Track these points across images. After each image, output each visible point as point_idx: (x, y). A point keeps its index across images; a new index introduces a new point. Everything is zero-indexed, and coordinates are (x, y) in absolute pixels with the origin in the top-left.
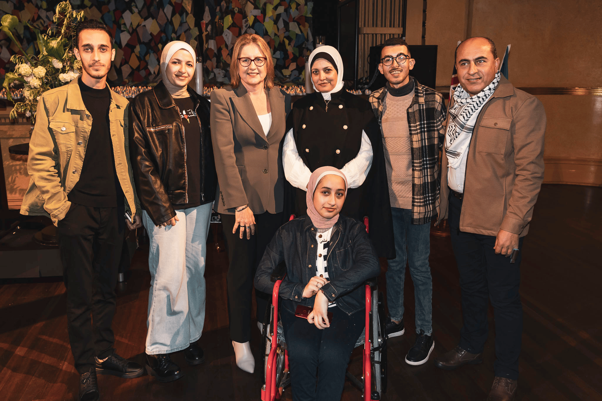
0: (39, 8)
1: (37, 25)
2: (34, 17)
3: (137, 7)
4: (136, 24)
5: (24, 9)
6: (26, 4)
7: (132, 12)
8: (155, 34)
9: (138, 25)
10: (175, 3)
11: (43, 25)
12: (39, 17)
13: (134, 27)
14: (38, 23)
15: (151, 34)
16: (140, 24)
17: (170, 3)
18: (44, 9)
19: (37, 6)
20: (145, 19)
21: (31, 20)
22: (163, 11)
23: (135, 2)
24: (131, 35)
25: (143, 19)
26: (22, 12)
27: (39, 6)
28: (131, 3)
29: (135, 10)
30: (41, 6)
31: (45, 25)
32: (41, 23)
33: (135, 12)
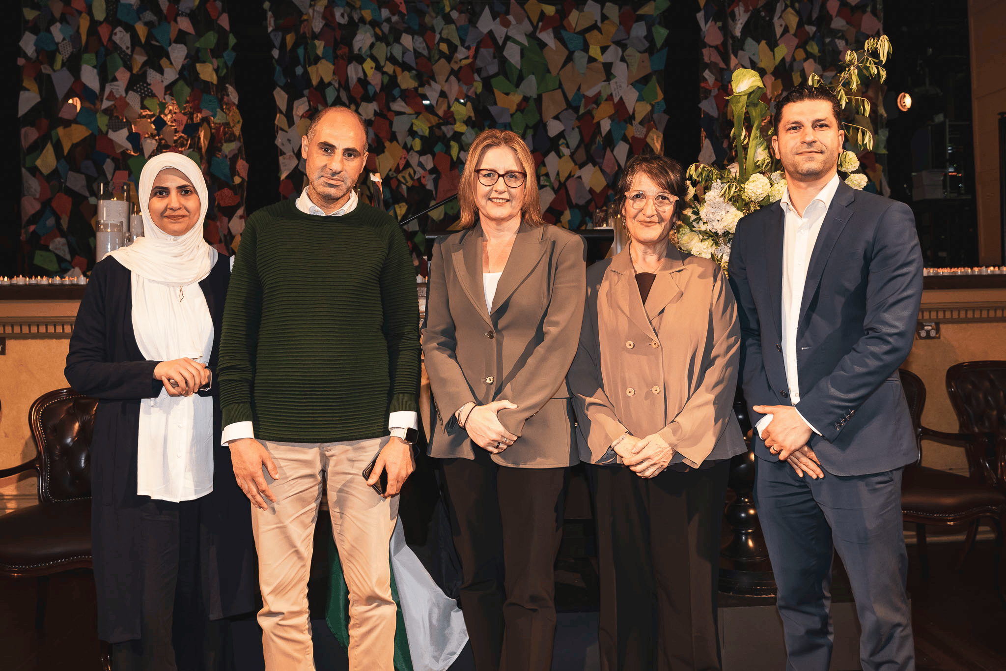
0: (408, 149)
1: (404, 177)
2: (398, 164)
3: (568, 147)
4: (566, 175)
5: (383, 152)
6: (387, 144)
7: (560, 155)
8: (598, 190)
9: (570, 176)
10: (633, 137)
11: (412, 178)
12: (408, 165)
13: (562, 179)
14: (406, 174)
15: (591, 191)
16: (572, 174)
17: (625, 139)
18: (417, 152)
19: (405, 146)
20: (581, 166)
21: (393, 170)
22: (612, 151)
23: (565, 138)
24: (555, 194)
25: (577, 167)
26: (382, 156)
27: (409, 146)
28: (559, 140)
29: (566, 151)
30: (411, 146)
31: (416, 178)
32: (410, 175)
33: (564, 155)
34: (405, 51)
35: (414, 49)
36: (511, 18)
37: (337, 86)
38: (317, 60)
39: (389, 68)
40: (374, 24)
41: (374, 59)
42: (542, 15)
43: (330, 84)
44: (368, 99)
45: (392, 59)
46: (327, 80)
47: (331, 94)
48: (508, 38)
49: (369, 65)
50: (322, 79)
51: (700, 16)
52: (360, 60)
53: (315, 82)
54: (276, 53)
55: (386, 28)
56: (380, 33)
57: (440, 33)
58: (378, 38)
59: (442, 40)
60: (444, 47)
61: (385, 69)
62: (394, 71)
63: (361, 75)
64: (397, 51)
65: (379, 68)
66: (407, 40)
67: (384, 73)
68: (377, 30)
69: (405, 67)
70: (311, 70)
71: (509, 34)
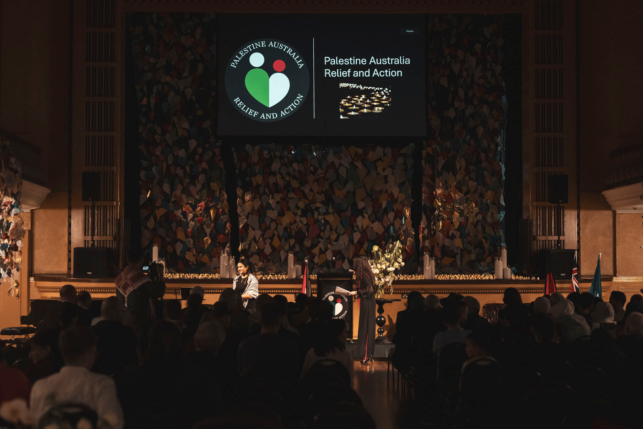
0: (296, 215)
1: (293, 227)
2: (291, 221)
3: (367, 213)
5: (284, 216)
6: (286, 212)
7: (363, 217)
8: (380, 233)
9: (367, 227)
10: (397, 210)
11: (297, 228)
12: (295, 222)
13: (364, 228)
14: (294, 225)
15: (377, 234)
16: (369, 226)
17: (393, 210)
18: (299, 216)
19: (294, 213)
20: (373, 222)
21: (288, 224)
22: (387, 215)
23: (366, 209)
24: (361, 235)
25: (371, 222)
26: (284, 217)
27: (296, 213)
28: (363, 210)
29: (366, 216)
30: (297, 213)
31: (299, 227)
32: (296, 226)
34: (294, 170)
35: (299, 170)
36: (342, 155)
37: (264, 185)
38: (256, 174)
39: (287, 178)
40: (281, 158)
41: (281, 174)
42: (357, 153)
43: (261, 185)
44: (278, 192)
45: (288, 174)
46: (260, 183)
47: (261, 190)
48: (340, 165)
49: (278, 176)
50: (257, 183)
51: (423, 162)
52: (274, 174)
53: (254, 184)
54: (237, 171)
55: (286, 160)
56: (283, 162)
57: (310, 162)
58: (282, 164)
59: (311, 165)
60: (312, 168)
61: (286, 179)
62: (290, 180)
63: (275, 181)
64: (291, 171)
65: (283, 178)
66: (295, 165)
67: (285, 180)
68: (282, 161)
69: (294, 177)
70: (253, 179)
71: (341, 163)
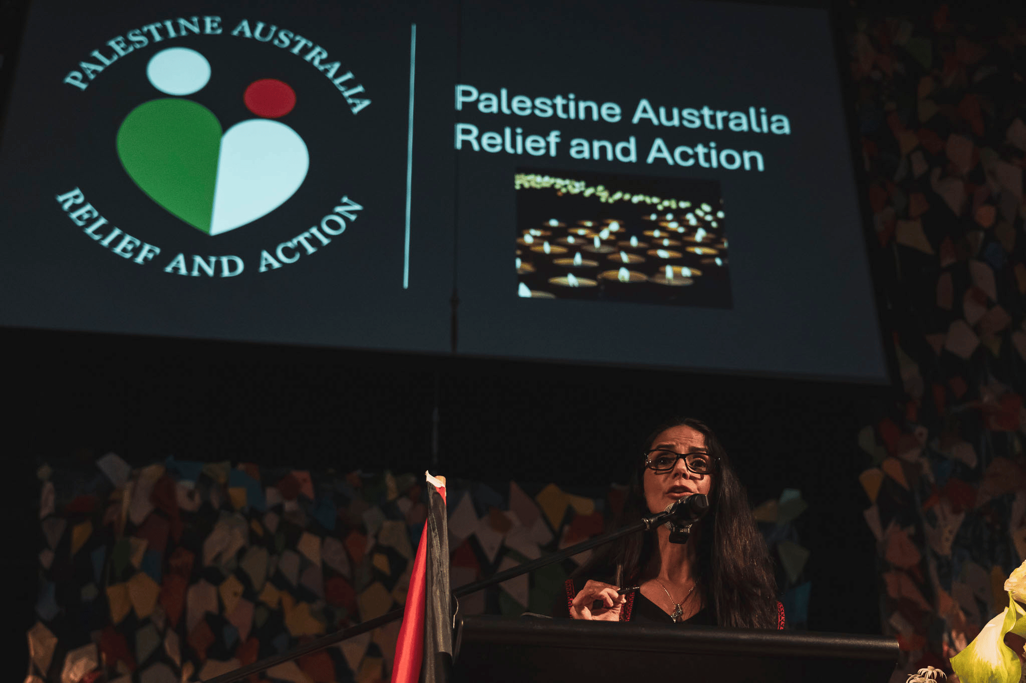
34: (305, 564)
35: (324, 564)
36: (511, 515)
37: (161, 624)
38: (129, 573)
39: (270, 595)
40: (254, 514)
41: (243, 577)
42: (570, 515)
43: (147, 621)
44: (220, 652)
45: (278, 579)
46: (142, 612)
47: (146, 642)
48: (504, 551)
49: (232, 587)
50: (132, 611)
51: (872, 516)
52: (215, 577)
53: (117, 614)
54: (46, 558)
55: (272, 522)
56: (259, 531)
57: (376, 536)
58: (253, 539)
59: (378, 549)
60: (381, 562)
61: (263, 597)
62: (280, 603)
63: (213, 607)
64: (289, 565)
65: (250, 594)
66: (310, 545)
67: (259, 604)
68: (256, 526)
69: (301, 594)
70: (113, 592)
71: (509, 543)
